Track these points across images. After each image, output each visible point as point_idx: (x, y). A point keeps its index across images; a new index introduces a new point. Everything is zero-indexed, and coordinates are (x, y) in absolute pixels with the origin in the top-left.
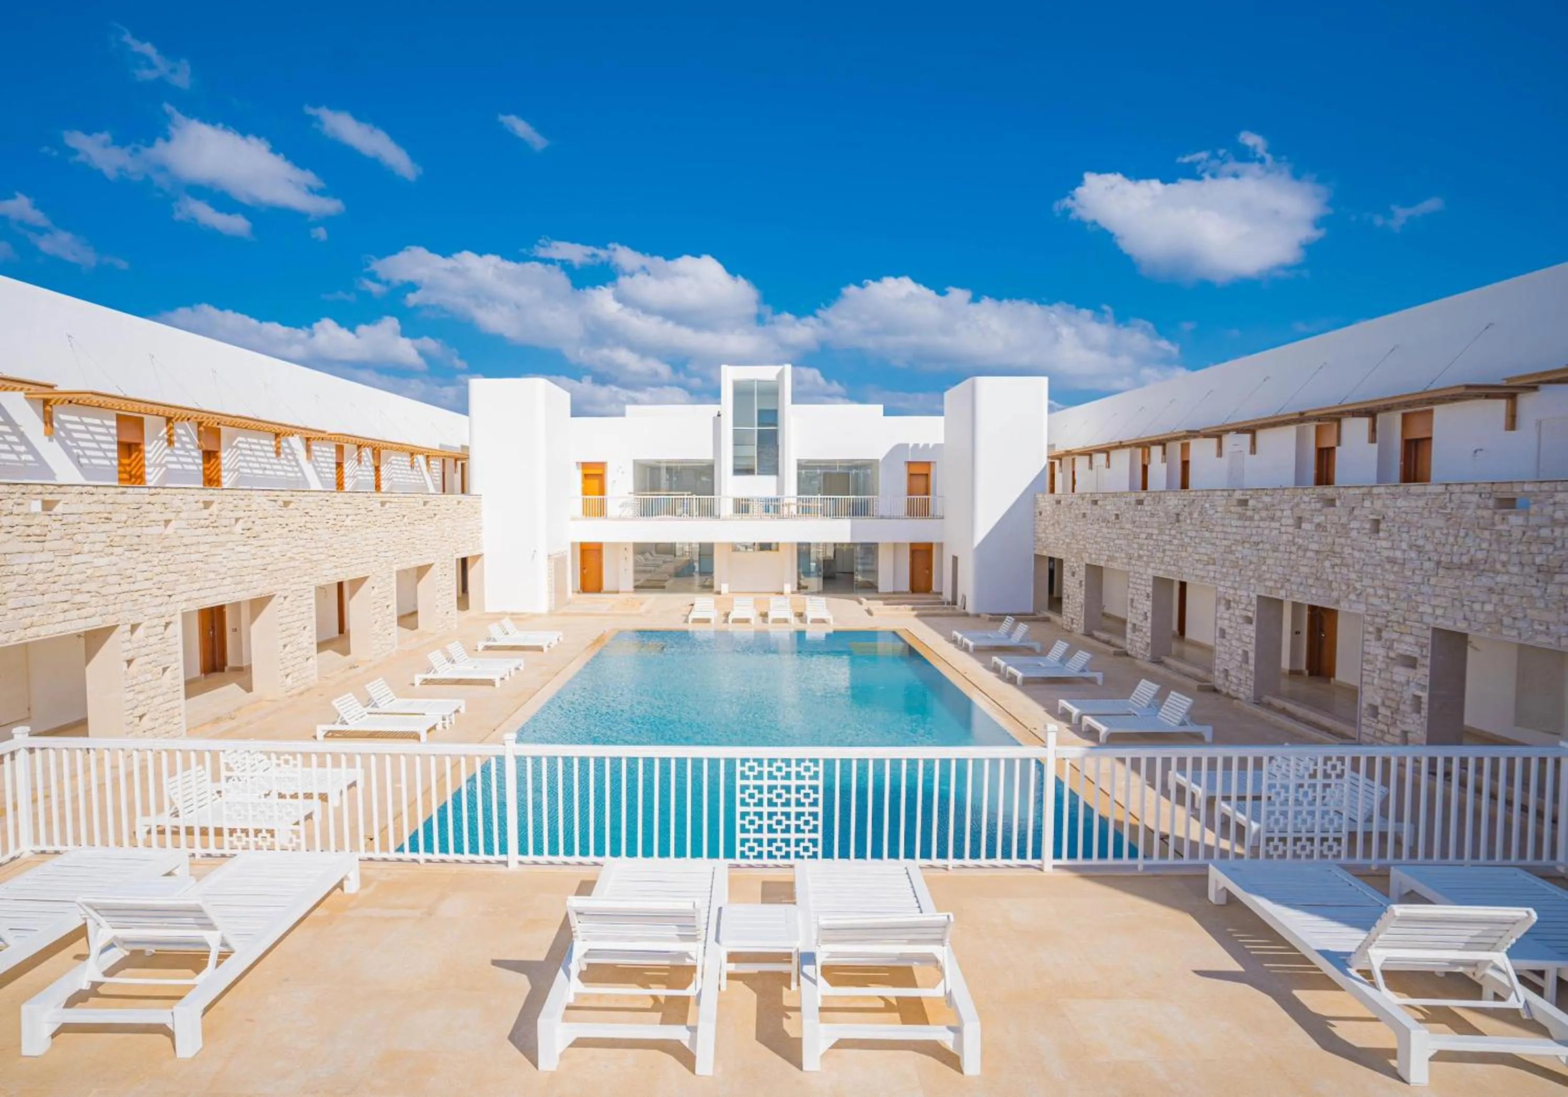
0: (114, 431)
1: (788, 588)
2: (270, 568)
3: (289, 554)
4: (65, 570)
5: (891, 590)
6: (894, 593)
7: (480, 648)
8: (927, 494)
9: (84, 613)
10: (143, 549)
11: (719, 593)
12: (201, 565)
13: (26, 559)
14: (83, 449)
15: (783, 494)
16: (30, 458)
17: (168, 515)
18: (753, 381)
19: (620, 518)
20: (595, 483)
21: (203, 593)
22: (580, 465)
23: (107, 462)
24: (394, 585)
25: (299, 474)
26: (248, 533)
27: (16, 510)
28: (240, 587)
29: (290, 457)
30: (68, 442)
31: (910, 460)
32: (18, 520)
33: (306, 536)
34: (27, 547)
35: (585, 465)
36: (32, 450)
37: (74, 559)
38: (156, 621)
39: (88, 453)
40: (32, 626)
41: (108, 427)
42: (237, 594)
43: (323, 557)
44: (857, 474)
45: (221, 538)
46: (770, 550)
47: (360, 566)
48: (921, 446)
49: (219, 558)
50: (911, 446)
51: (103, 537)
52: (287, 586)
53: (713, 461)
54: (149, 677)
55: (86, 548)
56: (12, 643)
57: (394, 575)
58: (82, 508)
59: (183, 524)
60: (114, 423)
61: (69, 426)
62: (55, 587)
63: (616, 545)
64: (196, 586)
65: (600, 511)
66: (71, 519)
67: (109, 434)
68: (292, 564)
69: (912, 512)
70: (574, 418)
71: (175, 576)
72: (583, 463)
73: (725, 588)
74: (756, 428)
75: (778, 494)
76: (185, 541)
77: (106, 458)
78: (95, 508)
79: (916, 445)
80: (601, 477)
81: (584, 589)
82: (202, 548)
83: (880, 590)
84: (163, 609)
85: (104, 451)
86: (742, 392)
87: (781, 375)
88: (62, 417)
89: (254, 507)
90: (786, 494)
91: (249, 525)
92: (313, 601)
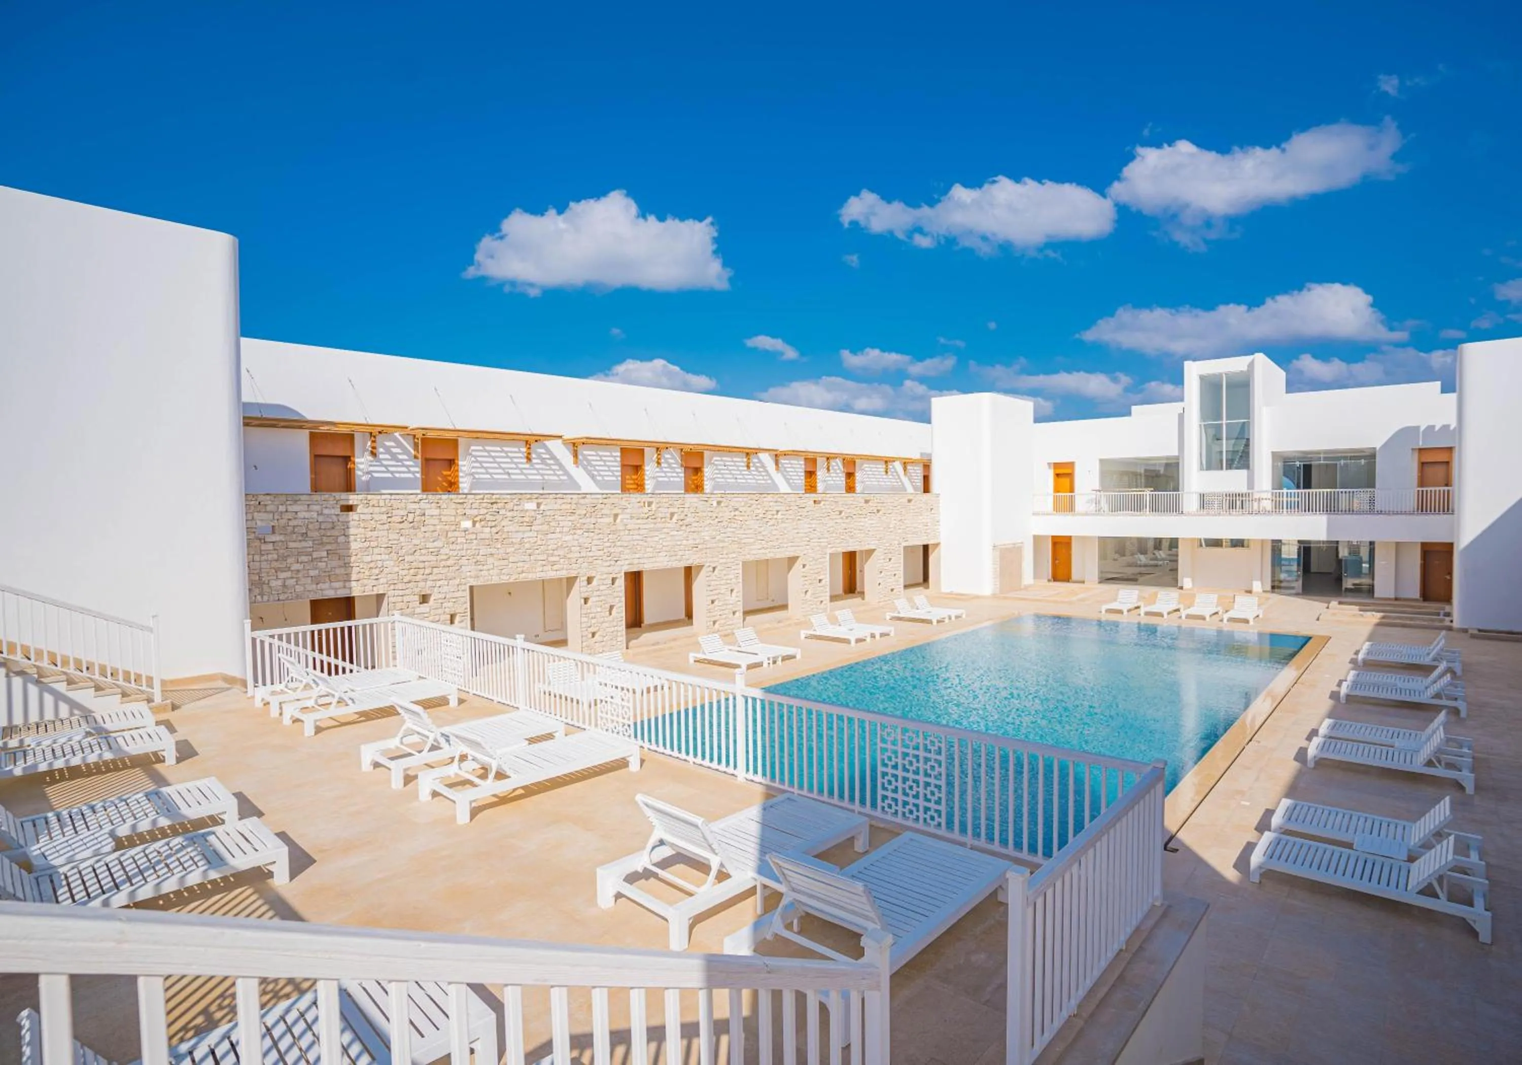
0: (619, 459)
1: (1257, 586)
2: (700, 547)
3: (718, 538)
4: (544, 542)
5: (1393, 596)
6: (1396, 599)
7: (888, 617)
8: (1447, 485)
9: (555, 567)
10: (597, 531)
11: (1181, 588)
12: (641, 543)
13: (520, 535)
14: (598, 471)
15: (1253, 488)
16: (565, 478)
17: (616, 511)
18: (1221, 375)
19: (1086, 514)
20: (1065, 481)
21: (641, 561)
22: (1052, 466)
23: (614, 478)
24: (828, 564)
25: (769, 482)
26: (681, 523)
27: (516, 508)
28: (674, 558)
29: (761, 470)
30: (589, 468)
31: (1421, 445)
32: (515, 514)
33: (735, 525)
34: (521, 529)
35: (1056, 465)
36: (566, 473)
37: (550, 536)
38: (605, 576)
39: (602, 473)
40: (523, 572)
41: (615, 457)
42: (670, 563)
43: (752, 540)
44: (1346, 465)
45: (659, 525)
46: (1243, 546)
47: (789, 549)
48: (1437, 428)
49: (656, 539)
50: (1422, 429)
51: (570, 523)
52: (715, 559)
53: (1177, 458)
54: (599, 610)
55: (558, 530)
56: (511, 580)
57: (828, 557)
58: (557, 507)
59: (628, 517)
60: (619, 454)
61: (589, 458)
62: (537, 552)
63: (1084, 539)
64: (637, 556)
65: (1069, 507)
66: (548, 513)
67: (616, 461)
68: (721, 545)
69: (1423, 507)
70: (1037, 424)
71: (621, 549)
72: (1055, 464)
73: (1187, 583)
74: (1224, 422)
75: (1248, 489)
76: (629, 527)
77: (614, 476)
78: (564, 507)
79: (1431, 428)
80: (1070, 475)
81: (1055, 578)
82: (642, 532)
83: (1376, 595)
84: (610, 569)
85: (612, 471)
86: (1211, 386)
87: (1251, 365)
88: (585, 452)
89: (687, 505)
90: (1256, 488)
91: (682, 517)
92: (740, 571)
